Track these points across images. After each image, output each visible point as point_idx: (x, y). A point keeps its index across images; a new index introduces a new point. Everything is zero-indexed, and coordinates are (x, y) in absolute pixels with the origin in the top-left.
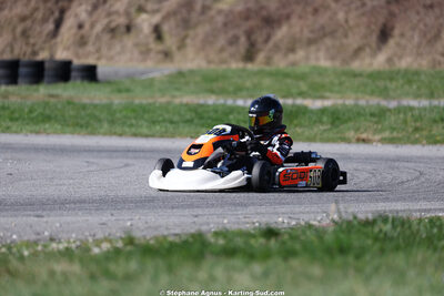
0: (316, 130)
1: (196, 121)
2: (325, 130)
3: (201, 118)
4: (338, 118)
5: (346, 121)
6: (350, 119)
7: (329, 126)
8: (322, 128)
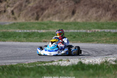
0: (34, 39)
1: (2, 36)
2: (37, 39)
3: (4, 36)
4: (42, 35)
5: (44, 36)
6: (45, 36)
7: (39, 38)
8: (36, 38)
